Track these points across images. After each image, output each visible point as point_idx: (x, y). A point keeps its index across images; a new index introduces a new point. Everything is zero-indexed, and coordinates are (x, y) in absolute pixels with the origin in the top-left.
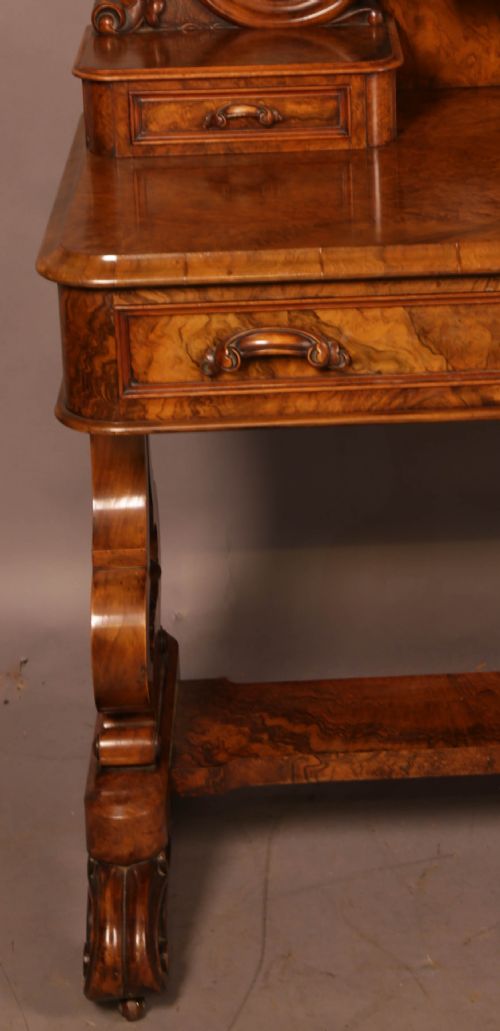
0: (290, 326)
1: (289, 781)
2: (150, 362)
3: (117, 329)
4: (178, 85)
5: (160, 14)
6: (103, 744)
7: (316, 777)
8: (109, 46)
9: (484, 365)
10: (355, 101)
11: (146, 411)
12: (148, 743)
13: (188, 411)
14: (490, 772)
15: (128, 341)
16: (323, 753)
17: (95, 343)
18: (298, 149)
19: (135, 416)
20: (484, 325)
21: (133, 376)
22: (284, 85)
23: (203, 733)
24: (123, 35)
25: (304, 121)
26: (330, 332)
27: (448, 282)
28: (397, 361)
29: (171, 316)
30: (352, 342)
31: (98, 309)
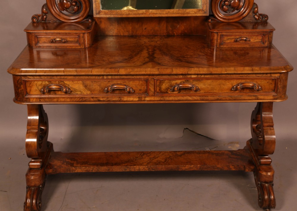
0: (59, 84)
1: (69, 172)
2: (30, 90)
3: (23, 83)
4: (45, 34)
5: (46, 18)
6: (31, 164)
7: (74, 171)
8: (35, 25)
9: (98, 93)
10: (81, 38)
11: (30, 100)
12: (39, 164)
13: (38, 100)
14: (109, 171)
15: (26, 86)
16: (76, 167)
17: (19, 86)
18: (70, 48)
19: (28, 101)
20: (98, 85)
21: (27, 93)
22: (67, 34)
23: (53, 162)
24: (38, 22)
25: (71, 42)
26: (67, 86)
27: (90, 76)
28: (80, 91)
29: (34, 81)
30: (71, 87)
31: (19, 79)
